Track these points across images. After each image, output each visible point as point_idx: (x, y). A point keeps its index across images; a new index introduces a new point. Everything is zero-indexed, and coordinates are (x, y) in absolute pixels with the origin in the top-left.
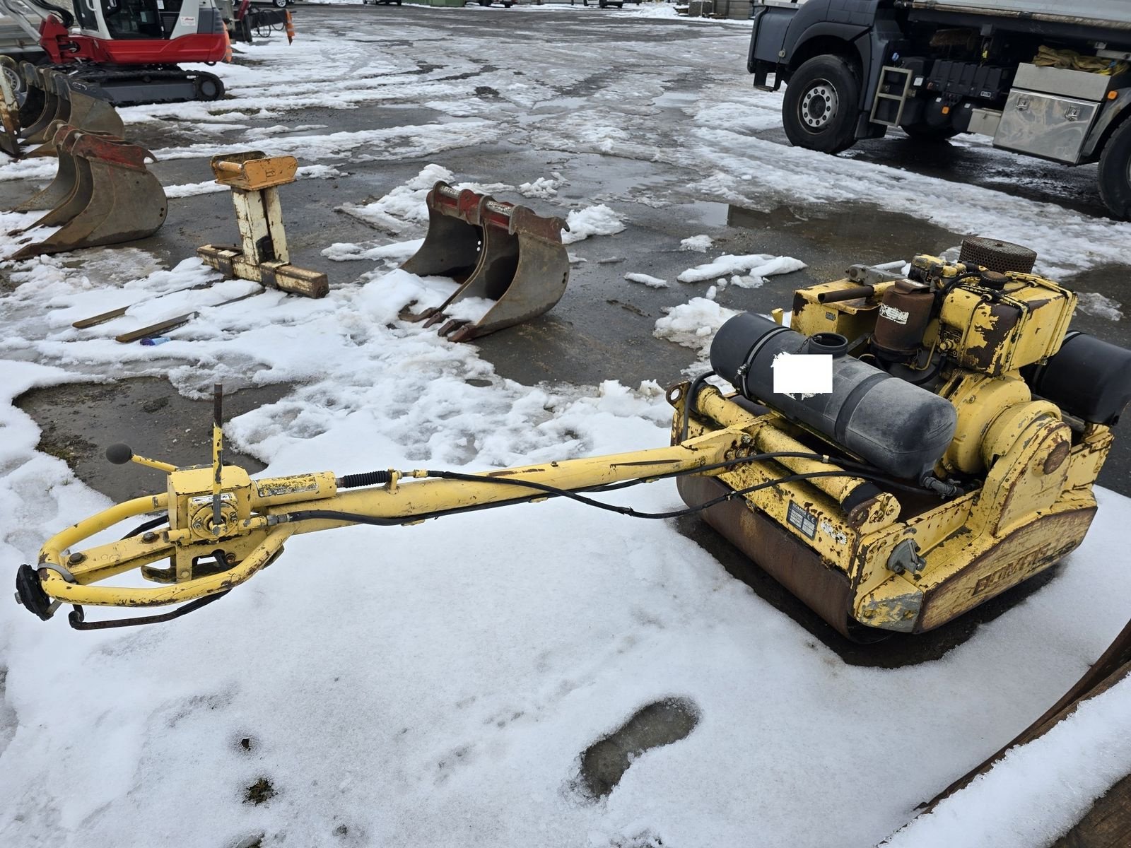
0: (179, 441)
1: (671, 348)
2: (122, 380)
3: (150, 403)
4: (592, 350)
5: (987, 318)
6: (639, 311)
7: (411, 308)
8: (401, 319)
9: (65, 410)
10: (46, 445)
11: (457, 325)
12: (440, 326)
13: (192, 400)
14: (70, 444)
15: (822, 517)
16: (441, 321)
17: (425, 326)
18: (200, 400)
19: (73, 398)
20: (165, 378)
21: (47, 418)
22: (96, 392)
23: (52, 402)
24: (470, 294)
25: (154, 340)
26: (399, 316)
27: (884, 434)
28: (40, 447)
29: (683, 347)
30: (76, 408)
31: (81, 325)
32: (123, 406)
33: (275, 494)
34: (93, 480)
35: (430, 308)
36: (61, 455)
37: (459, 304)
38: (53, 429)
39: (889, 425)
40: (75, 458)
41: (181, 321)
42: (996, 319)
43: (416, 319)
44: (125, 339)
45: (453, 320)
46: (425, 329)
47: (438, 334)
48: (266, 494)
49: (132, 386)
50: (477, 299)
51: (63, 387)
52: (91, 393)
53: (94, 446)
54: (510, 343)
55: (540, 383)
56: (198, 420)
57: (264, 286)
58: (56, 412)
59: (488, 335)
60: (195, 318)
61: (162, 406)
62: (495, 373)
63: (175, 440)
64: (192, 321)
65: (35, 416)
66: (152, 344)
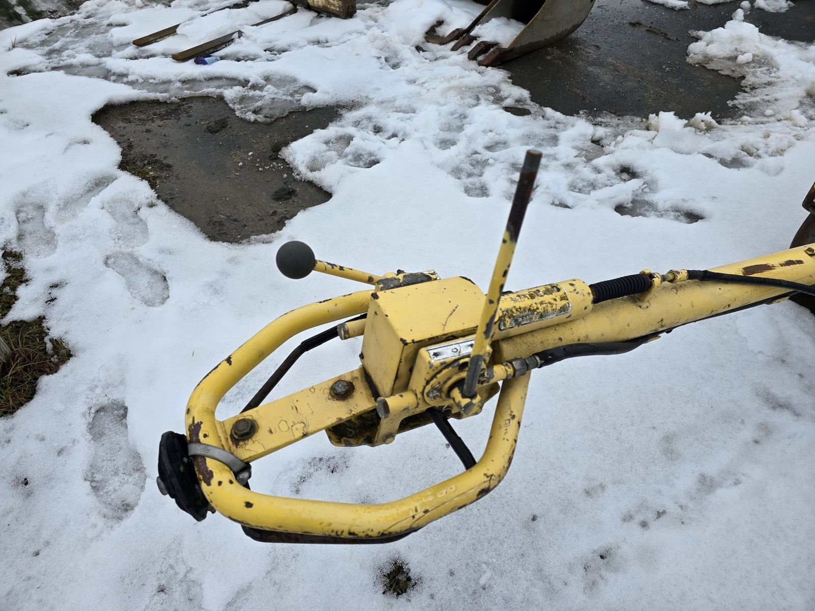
0: (244, 164)
1: (711, 77)
2: (183, 99)
3: (212, 124)
4: (626, 76)
6: (666, 34)
7: (438, 29)
8: (428, 42)
9: (138, 128)
10: (127, 163)
11: (486, 47)
12: (468, 49)
13: (249, 122)
14: (149, 164)
16: (469, 44)
17: (454, 49)
18: (256, 122)
19: (143, 116)
20: (221, 98)
21: (124, 136)
22: (163, 110)
23: (127, 120)
24: (497, 15)
25: (206, 59)
26: (426, 38)
28: (123, 166)
29: (722, 75)
30: (147, 127)
31: (141, 43)
32: (188, 125)
33: (519, 324)
34: (174, 202)
35: (457, 29)
36: (143, 175)
37: (486, 25)
38: (130, 147)
40: (155, 178)
41: (226, 41)
43: (443, 41)
44: (180, 57)
45: (482, 42)
46: (455, 53)
47: (469, 58)
48: (508, 325)
49: (193, 105)
50: (503, 20)
51: (133, 104)
52: (158, 111)
53: (169, 166)
54: (540, 68)
55: (581, 112)
56: (257, 143)
57: (295, 5)
58: (132, 129)
59: (517, 58)
60: (239, 37)
61: (224, 127)
62: (532, 100)
63: (241, 164)
64: (237, 40)
65: (113, 133)
66: (205, 63)
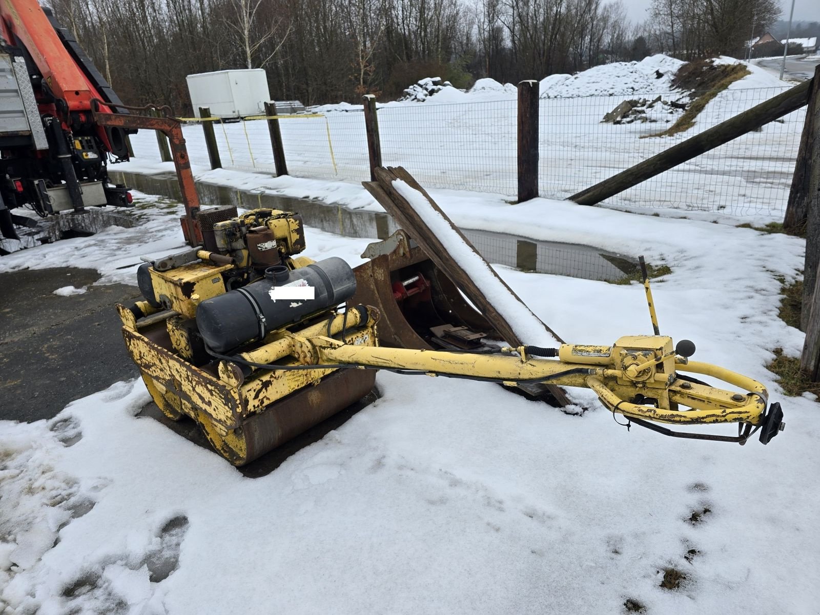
5: (295, 224)
15: (354, 339)
27: (348, 279)
39: (347, 274)
42: (298, 222)
